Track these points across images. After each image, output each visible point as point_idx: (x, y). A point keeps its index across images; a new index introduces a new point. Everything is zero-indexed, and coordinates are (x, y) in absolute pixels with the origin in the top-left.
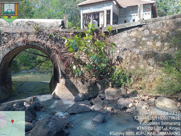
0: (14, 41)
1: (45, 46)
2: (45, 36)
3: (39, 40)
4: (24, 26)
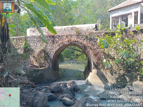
0: (62, 41)
1: (83, 44)
2: (83, 37)
3: (78, 40)
4: (69, 31)
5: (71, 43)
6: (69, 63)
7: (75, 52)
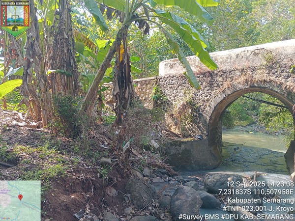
0: (231, 82)
1: (284, 87)
2: (283, 70)
3: (272, 78)
4: (247, 58)
5: (252, 86)
6: (246, 131)
7: (259, 106)
